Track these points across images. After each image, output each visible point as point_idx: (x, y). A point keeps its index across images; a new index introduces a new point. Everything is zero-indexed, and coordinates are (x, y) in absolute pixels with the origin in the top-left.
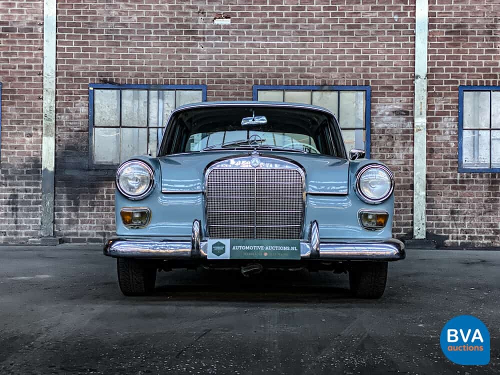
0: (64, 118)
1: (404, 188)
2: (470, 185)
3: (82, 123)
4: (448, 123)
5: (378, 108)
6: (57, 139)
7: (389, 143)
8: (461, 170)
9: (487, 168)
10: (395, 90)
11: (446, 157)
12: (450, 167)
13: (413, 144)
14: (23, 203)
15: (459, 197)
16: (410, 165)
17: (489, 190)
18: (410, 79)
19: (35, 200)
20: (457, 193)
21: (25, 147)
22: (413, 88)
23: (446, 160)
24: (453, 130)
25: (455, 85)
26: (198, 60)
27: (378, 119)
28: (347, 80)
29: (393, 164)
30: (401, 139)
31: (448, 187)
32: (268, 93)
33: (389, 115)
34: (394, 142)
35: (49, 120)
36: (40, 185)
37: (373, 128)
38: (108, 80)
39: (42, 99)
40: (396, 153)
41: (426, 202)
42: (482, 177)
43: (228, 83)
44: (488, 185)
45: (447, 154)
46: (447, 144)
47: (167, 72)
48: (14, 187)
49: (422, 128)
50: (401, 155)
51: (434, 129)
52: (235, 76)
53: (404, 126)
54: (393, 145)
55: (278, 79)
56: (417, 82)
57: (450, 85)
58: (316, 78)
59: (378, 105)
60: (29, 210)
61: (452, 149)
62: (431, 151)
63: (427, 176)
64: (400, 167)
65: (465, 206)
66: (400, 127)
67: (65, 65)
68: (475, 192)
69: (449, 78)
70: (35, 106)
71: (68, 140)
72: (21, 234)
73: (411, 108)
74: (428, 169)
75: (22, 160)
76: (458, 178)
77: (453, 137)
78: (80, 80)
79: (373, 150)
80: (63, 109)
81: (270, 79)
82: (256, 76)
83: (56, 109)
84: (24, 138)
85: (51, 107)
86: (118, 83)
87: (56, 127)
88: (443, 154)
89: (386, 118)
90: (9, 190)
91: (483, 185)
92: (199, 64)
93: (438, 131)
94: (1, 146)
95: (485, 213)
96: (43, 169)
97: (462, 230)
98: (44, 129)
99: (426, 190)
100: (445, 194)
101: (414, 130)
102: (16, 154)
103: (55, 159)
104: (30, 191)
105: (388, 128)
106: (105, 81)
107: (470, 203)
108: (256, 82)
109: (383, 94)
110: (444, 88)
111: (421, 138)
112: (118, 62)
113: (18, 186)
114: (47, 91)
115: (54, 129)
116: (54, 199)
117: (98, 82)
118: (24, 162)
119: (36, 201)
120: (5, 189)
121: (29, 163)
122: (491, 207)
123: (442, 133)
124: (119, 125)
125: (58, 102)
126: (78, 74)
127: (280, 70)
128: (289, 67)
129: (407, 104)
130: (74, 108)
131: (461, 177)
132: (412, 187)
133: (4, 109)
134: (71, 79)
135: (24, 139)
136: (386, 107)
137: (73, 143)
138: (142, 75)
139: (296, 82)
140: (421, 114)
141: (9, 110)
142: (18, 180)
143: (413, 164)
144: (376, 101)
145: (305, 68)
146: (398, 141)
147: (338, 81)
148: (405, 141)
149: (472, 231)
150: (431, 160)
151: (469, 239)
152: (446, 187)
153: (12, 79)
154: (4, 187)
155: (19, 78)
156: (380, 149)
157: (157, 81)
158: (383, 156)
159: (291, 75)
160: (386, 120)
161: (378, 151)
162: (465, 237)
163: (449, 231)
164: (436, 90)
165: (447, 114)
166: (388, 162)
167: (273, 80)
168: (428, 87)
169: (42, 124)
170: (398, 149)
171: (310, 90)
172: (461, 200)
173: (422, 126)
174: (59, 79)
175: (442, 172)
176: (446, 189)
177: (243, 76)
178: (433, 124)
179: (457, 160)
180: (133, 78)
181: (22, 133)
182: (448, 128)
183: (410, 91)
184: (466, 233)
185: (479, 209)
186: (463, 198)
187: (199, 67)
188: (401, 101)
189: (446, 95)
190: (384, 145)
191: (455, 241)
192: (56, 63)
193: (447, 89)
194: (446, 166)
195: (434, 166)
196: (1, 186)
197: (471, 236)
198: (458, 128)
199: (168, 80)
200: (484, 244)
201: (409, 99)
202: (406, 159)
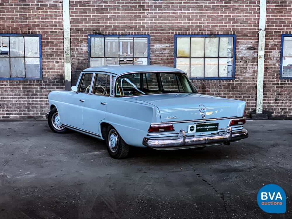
0: (75, 53)
1: (252, 87)
2: (285, 86)
3: (85, 56)
4: (275, 54)
5: (239, 46)
6: (72, 64)
7: (245, 65)
8: (281, 78)
10: (249, 37)
11: (274, 72)
12: (276, 77)
13: (257, 65)
15: (280, 92)
16: (255, 76)
18: (256, 31)
20: (279, 90)
21: (55, 68)
22: (258, 36)
24: (278, 57)
25: (279, 34)
26: (145, 21)
27: (240, 52)
28: (224, 32)
29: (247, 75)
32: (182, 39)
33: (245, 50)
34: (247, 64)
35: (67, 54)
36: (64, 88)
37: (237, 57)
38: (98, 32)
39: (63, 43)
40: (249, 70)
41: (263, 94)
42: (291, 81)
43: (161, 34)
45: (274, 70)
46: (274, 65)
47: (129, 28)
48: (50, 90)
49: (262, 57)
50: (251, 71)
51: (268, 57)
52: (165, 30)
53: (253, 56)
54: (247, 66)
55: (187, 31)
56: (260, 32)
57: (277, 34)
58: (207, 30)
61: (277, 67)
62: (266, 69)
63: (264, 81)
64: (250, 77)
65: (283, 97)
66: (251, 56)
67: (75, 24)
68: (288, 89)
69: (276, 30)
70: (60, 47)
71: (78, 65)
73: (257, 46)
74: (265, 78)
75: (54, 75)
76: (280, 82)
77: (278, 61)
78: (83, 33)
79: (236, 68)
80: (75, 48)
81: (183, 31)
82: (176, 30)
83: (71, 48)
84: (55, 64)
85: (68, 47)
86: (103, 34)
88: (272, 70)
92: (146, 23)
93: (270, 58)
96: (65, 80)
97: (280, 109)
98: (65, 59)
99: (263, 88)
100: (273, 90)
101: (258, 58)
103: (71, 75)
105: (245, 57)
106: (96, 33)
107: (285, 95)
108: (176, 33)
109: (242, 39)
110: (274, 36)
111: (261, 62)
112: (103, 23)
114: (66, 39)
115: (70, 59)
117: (93, 34)
118: (55, 77)
120: (46, 91)
121: (58, 77)
123: (272, 59)
124: (104, 56)
125: (72, 44)
126: (81, 29)
127: (188, 26)
128: (193, 25)
129: (254, 44)
130: (80, 47)
131: (281, 82)
132: (256, 87)
133: (43, 49)
134: (78, 32)
136: (244, 46)
137: (81, 66)
138: (116, 30)
139: (197, 33)
140: (262, 49)
141: (46, 49)
142: (52, 86)
143: (257, 75)
144: (238, 42)
145: (202, 25)
146: (250, 63)
147: (219, 32)
148: (253, 63)
149: (286, 109)
150: (266, 73)
151: (284, 113)
152: (273, 87)
153: (47, 32)
154: (45, 90)
155: (50, 32)
156: (240, 68)
157: (124, 33)
158: (241, 72)
159: (194, 29)
160: (244, 53)
161: (239, 69)
162: (282, 112)
163: (275, 110)
164: (270, 36)
165: (275, 49)
166: (244, 75)
167: (185, 32)
168: (265, 35)
169: (64, 56)
170: (249, 68)
171: (204, 37)
172: (281, 94)
173: (262, 56)
174: (72, 32)
175: (272, 79)
176: (273, 88)
177: (169, 30)
178: (267, 54)
179: (279, 73)
180: (111, 31)
181: (54, 61)
182: (276, 56)
183: (256, 37)
184: (283, 110)
185: (289, 98)
186: (282, 92)
187: (146, 25)
188: (251, 42)
189: (275, 39)
190: (242, 66)
191: (277, 114)
192: (70, 23)
193: (275, 36)
194: (273, 76)
195: (267, 76)
196: (43, 89)
197: (285, 112)
198: (281, 56)
199: (130, 32)
200: (291, 115)
201: (256, 41)
202: (253, 73)
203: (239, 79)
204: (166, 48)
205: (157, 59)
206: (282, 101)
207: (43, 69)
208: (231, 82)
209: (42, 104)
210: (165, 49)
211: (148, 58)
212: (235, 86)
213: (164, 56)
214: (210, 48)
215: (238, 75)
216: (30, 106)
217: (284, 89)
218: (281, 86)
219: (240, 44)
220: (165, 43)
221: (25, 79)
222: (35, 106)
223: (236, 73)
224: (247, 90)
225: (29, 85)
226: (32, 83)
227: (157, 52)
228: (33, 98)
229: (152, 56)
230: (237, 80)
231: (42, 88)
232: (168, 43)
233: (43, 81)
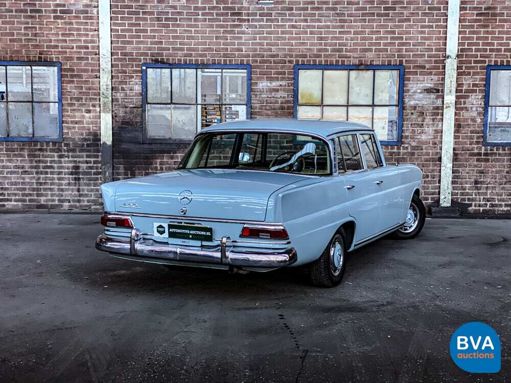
0: (119, 95)
1: (433, 160)
2: (493, 157)
3: (137, 100)
4: (475, 100)
5: (410, 86)
6: (114, 115)
7: (420, 119)
8: (486, 144)
10: (427, 69)
11: (472, 132)
12: (476, 141)
13: (442, 119)
14: (84, 173)
15: (482, 169)
16: (439, 139)
18: (441, 58)
19: (95, 170)
20: (481, 165)
21: (85, 122)
22: (444, 67)
23: (472, 134)
24: (480, 107)
25: (483, 65)
26: (243, 41)
27: (411, 97)
28: (382, 60)
29: (423, 138)
30: (431, 115)
31: (473, 160)
32: (309, 72)
33: (420, 93)
34: (424, 118)
35: (106, 97)
36: (100, 157)
37: (405, 105)
38: (160, 60)
39: (99, 78)
40: (427, 128)
41: (453, 173)
42: (504, 150)
43: (271, 63)
45: (473, 129)
46: (474, 120)
47: (214, 52)
48: (75, 159)
49: (450, 105)
50: (430, 130)
51: (462, 106)
52: (277, 56)
53: (434, 103)
54: (423, 121)
55: (317, 59)
56: (448, 61)
57: (479, 65)
58: (353, 57)
59: (411, 83)
60: (90, 180)
61: (478, 124)
62: (458, 127)
63: (454, 149)
64: (429, 141)
65: (488, 177)
66: (430, 104)
67: (120, 45)
68: (498, 163)
69: (478, 58)
70: (93, 84)
71: (124, 116)
72: (84, 201)
73: (441, 86)
74: (456, 143)
75: (82, 134)
76: (483, 151)
77: (479, 114)
78: (134, 60)
79: (404, 125)
80: (119, 87)
81: (310, 59)
82: (297, 56)
83: (112, 87)
84: (84, 114)
85: (107, 85)
86: (169, 62)
87: (112, 104)
88: (470, 129)
89: (417, 96)
90: (71, 162)
91: (505, 158)
92: (244, 44)
93: (466, 108)
94: (63, 121)
95: (505, 184)
96: (102, 143)
97: (484, 198)
98: (102, 106)
99: (453, 162)
100: (470, 165)
101: (443, 107)
102: (77, 128)
103: (113, 133)
104: (90, 162)
105: (420, 105)
106: (157, 61)
107: (493, 174)
108: (297, 61)
109: (416, 73)
110: (473, 68)
111: (449, 115)
112: (170, 43)
113: (79, 158)
114: (103, 70)
115: (111, 105)
116: (113, 170)
117: (150, 62)
118: (84, 136)
119: (97, 172)
120: (68, 161)
121: (89, 137)
123: (470, 110)
124: (169, 102)
125: (114, 80)
126: (131, 54)
127: (319, 50)
128: (328, 47)
129: (438, 82)
130: (128, 86)
131: (485, 150)
132: (440, 159)
133: (64, 87)
134: (125, 59)
135: (84, 116)
136: (418, 85)
137: (129, 119)
138: (191, 55)
139: (334, 62)
140: (451, 92)
141: (68, 88)
142: (79, 152)
143: (442, 139)
144: (409, 80)
145: (343, 49)
146: (429, 117)
147: (373, 61)
148: (435, 117)
149: (493, 199)
150: (458, 134)
151: (490, 207)
152: (471, 159)
153: (71, 59)
154: (67, 159)
155: (77, 58)
156: (412, 125)
157: (205, 60)
158: (413, 131)
159: (330, 55)
160: (418, 98)
161: (410, 126)
162: (487, 204)
163: (473, 200)
164: (465, 69)
165: (474, 91)
166: (419, 137)
167: (313, 60)
168: (457, 66)
169: (100, 101)
170: (428, 125)
171: (347, 69)
172: (484, 171)
173: (451, 103)
174: (114, 58)
175: (468, 146)
176: (471, 161)
177: (285, 56)
178: (461, 101)
179: (482, 135)
180: (182, 58)
181: (82, 110)
182: (476, 105)
183: (441, 70)
184: (488, 201)
185: (501, 179)
186: (486, 169)
187: (244, 47)
188: (432, 80)
189: (475, 74)
190: (415, 121)
191: (478, 208)
192: (111, 44)
193: (476, 68)
194: (472, 140)
195: (460, 140)
196: (63, 158)
197: (492, 204)
198: (484, 104)
199: (215, 60)
200: (504, 211)
201: (439, 77)
202: (435, 133)
203: (409, 144)
204: (279, 88)
205: (264, 108)
206: (486, 186)
207: (63, 122)
208: (395, 150)
209: (61, 185)
210: (277, 91)
211: (247, 105)
212: (401, 156)
213: (276, 102)
214: (357, 89)
215: (407, 137)
216: (40, 187)
218: (484, 157)
220: (277, 79)
221: (33, 140)
222: (49, 187)
223: (403, 134)
224: (423, 164)
225: (41, 150)
226: (45, 147)
227: (263, 96)
228: (46, 173)
229: (254, 102)
230: (406, 146)
231: (61, 156)
232: (283, 79)
233: (63, 144)
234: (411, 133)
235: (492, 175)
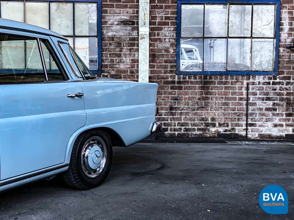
2: (186, 85)
4: (168, 32)
5: (107, 18)
7: (118, 49)
8: (179, 73)
9: (201, 70)
10: (123, 2)
11: (166, 62)
12: (170, 70)
13: (138, 49)
15: (176, 96)
16: (136, 68)
17: (201, 90)
20: (175, 92)
22: (138, 1)
23: (166, 64)
24: (172, 38)
27: (108, 28)
29: (121, 67)
30: (128, 45)
33: (117, 24)
34: (122, 49)
37: (104, 36)
40: (124, 58)
42: (195, 78)
44: (201, 85)
45: (167, 59)
46: (167, 50)
49: (145, 36)
50: (128, 60)
51: (156, 37)
53: (130, 35)
54: (121, 51)
59: (108, 16)
61: (171, 55)
62: (153, 57)
63: (150, 78)
64: (127, 70)
65: (182, 103)
66: (127, 35)
68: (190, 91)
73: (136, 19)
74: (151, 72)
76: (176, 79)
77: (172, 45)
79: (104, 55)
88: (164, 59)
89: (115, 28)
91: (197, 85)
93: (160, 39)
95: (198, 109)
97: (178, 123)
100: (165, 93)
101: (138, 38)
105: (117, 36)
109: (112, 6)
110: (164, 2)
111: (144, 46)
122: (203, 104)
123: (163, 41)
129: (133, 15)
131: (178, 78)
136: (115, 17)
140: (145, 24)
143: (138, 68)
144: (106, 12)
146: (126, 48)
148: (131, 48)
149: (187, 124)
150: (154, 64)
151: (184, 131)
152: (166, 87)
156: (110, 54)
158: (112, 61)
160: (115, 29)
161: (108, 56)
162: (181, 129)
163: (169, 125)
164: (157, 3)
165: (167, 24)
166: (117, 66)
170: (125, 55)
171: (48, 1)
172: (178, 98)
173: (146, 34)
175: (163, 74)
176: (166, 89)
178: (155, 33)
179: (175, 64)
182: (168, 36)
183: (135, 4)
184: (182, 126)
185: (193, 105)
186: (180, 96)
188: (127, 12)
189: (166, 7)
190: (114, 51)
191: (173, 132)
193: (167, 2)
194: (166, 69)
195: (156, 69)
197: (186, 128)
198: (176, 36)
200: (197, 135)
201: (135, 10)
202: (132, 63)
203: (109, 73)
206: (181, 111)
214: (58, 20)
215: (106, 66)
217: (183, 90)
218: (178, 85)
219: (108, 14)
223: (103, 63)
230: (106, 74)
234: (110, 62)
235: (185, 102)
